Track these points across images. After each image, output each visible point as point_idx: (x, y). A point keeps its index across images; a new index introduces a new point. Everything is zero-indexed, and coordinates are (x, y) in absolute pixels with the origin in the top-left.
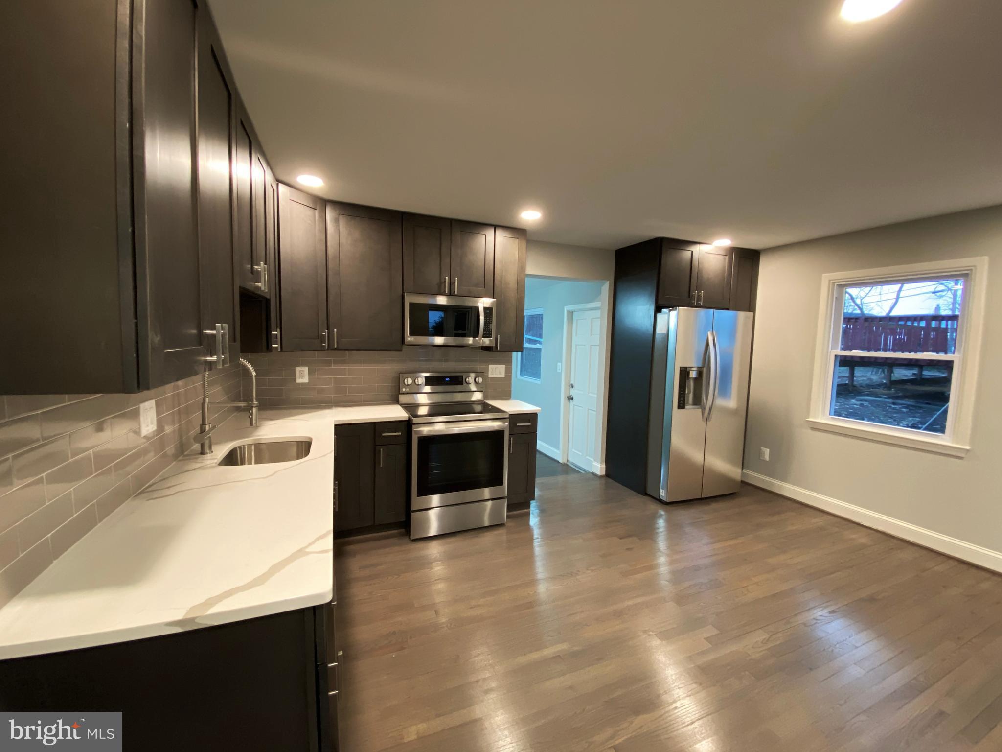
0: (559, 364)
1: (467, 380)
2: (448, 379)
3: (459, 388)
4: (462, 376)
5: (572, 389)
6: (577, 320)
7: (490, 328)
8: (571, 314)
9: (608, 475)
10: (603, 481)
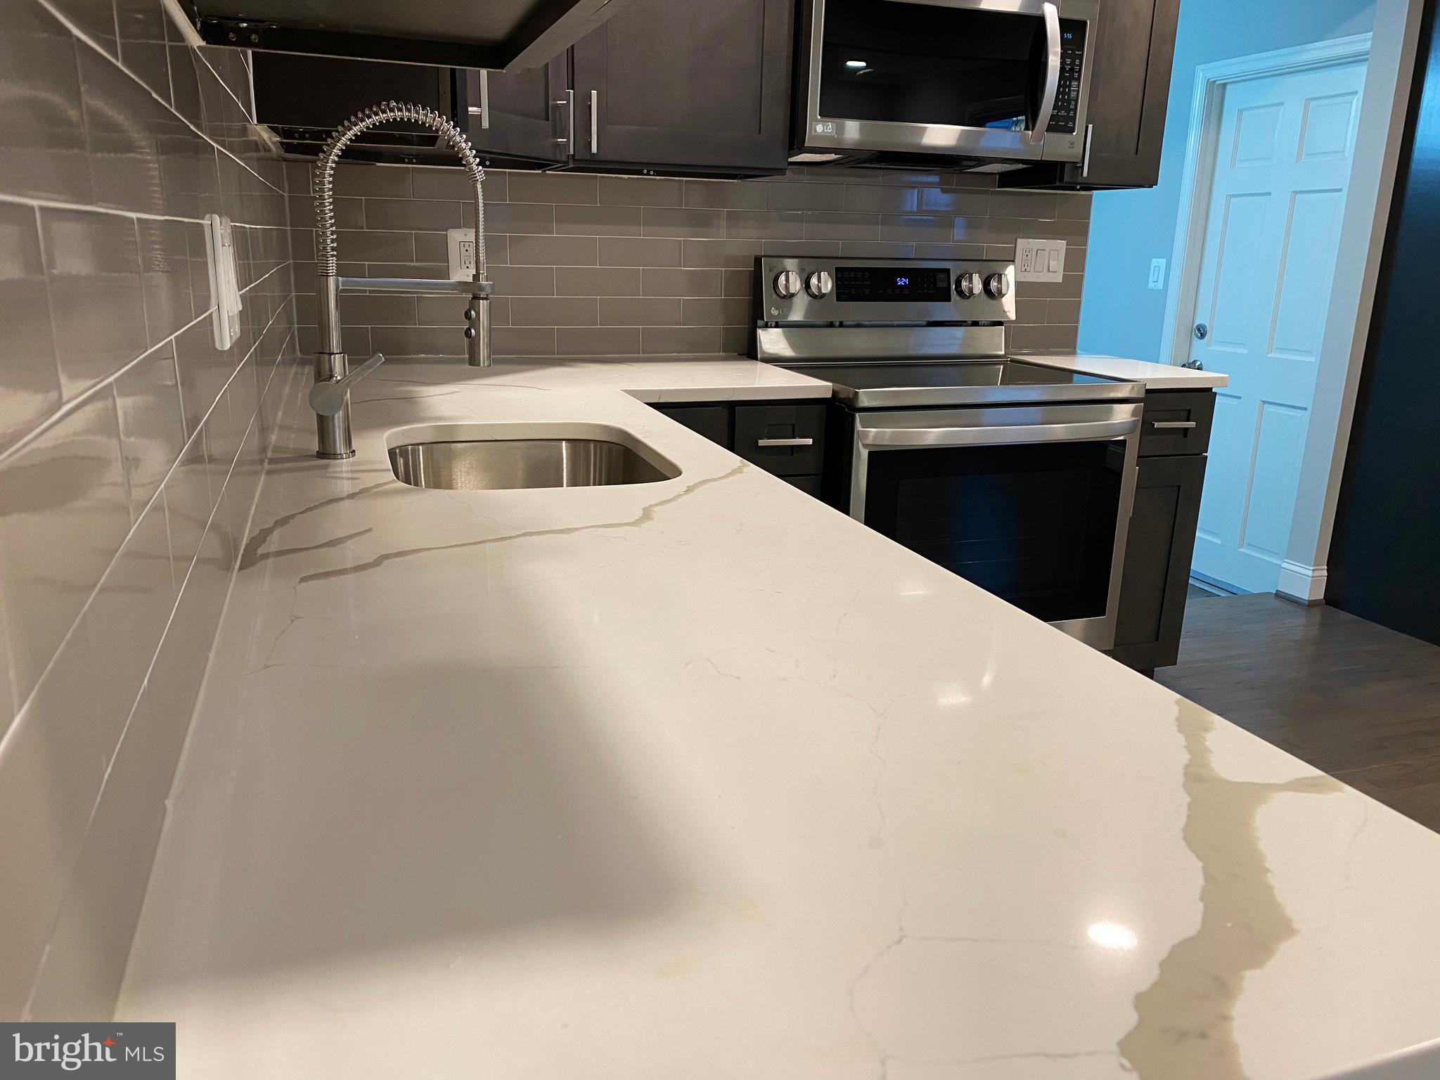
0: (1158, 263)
1: (964, 284)
2: (902, 282)
3: (940, 310)
4: (947, 271)
5: (1197, 343)
6: (1240, 112)
7: (1073, 94)
8: (1217, 91)
9: (1335, 596)
10: (1317, 615)
